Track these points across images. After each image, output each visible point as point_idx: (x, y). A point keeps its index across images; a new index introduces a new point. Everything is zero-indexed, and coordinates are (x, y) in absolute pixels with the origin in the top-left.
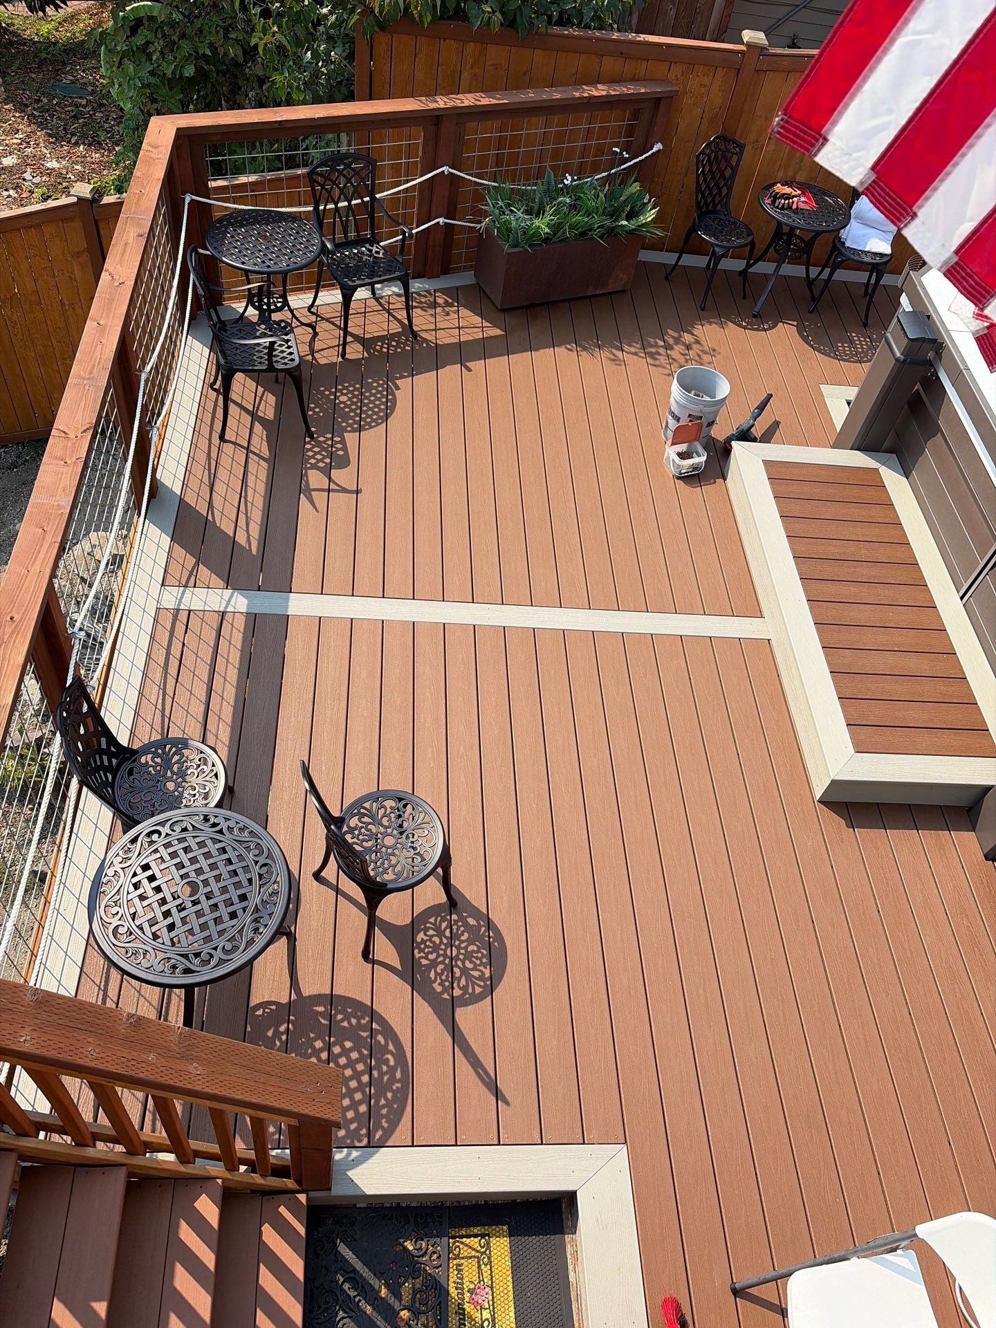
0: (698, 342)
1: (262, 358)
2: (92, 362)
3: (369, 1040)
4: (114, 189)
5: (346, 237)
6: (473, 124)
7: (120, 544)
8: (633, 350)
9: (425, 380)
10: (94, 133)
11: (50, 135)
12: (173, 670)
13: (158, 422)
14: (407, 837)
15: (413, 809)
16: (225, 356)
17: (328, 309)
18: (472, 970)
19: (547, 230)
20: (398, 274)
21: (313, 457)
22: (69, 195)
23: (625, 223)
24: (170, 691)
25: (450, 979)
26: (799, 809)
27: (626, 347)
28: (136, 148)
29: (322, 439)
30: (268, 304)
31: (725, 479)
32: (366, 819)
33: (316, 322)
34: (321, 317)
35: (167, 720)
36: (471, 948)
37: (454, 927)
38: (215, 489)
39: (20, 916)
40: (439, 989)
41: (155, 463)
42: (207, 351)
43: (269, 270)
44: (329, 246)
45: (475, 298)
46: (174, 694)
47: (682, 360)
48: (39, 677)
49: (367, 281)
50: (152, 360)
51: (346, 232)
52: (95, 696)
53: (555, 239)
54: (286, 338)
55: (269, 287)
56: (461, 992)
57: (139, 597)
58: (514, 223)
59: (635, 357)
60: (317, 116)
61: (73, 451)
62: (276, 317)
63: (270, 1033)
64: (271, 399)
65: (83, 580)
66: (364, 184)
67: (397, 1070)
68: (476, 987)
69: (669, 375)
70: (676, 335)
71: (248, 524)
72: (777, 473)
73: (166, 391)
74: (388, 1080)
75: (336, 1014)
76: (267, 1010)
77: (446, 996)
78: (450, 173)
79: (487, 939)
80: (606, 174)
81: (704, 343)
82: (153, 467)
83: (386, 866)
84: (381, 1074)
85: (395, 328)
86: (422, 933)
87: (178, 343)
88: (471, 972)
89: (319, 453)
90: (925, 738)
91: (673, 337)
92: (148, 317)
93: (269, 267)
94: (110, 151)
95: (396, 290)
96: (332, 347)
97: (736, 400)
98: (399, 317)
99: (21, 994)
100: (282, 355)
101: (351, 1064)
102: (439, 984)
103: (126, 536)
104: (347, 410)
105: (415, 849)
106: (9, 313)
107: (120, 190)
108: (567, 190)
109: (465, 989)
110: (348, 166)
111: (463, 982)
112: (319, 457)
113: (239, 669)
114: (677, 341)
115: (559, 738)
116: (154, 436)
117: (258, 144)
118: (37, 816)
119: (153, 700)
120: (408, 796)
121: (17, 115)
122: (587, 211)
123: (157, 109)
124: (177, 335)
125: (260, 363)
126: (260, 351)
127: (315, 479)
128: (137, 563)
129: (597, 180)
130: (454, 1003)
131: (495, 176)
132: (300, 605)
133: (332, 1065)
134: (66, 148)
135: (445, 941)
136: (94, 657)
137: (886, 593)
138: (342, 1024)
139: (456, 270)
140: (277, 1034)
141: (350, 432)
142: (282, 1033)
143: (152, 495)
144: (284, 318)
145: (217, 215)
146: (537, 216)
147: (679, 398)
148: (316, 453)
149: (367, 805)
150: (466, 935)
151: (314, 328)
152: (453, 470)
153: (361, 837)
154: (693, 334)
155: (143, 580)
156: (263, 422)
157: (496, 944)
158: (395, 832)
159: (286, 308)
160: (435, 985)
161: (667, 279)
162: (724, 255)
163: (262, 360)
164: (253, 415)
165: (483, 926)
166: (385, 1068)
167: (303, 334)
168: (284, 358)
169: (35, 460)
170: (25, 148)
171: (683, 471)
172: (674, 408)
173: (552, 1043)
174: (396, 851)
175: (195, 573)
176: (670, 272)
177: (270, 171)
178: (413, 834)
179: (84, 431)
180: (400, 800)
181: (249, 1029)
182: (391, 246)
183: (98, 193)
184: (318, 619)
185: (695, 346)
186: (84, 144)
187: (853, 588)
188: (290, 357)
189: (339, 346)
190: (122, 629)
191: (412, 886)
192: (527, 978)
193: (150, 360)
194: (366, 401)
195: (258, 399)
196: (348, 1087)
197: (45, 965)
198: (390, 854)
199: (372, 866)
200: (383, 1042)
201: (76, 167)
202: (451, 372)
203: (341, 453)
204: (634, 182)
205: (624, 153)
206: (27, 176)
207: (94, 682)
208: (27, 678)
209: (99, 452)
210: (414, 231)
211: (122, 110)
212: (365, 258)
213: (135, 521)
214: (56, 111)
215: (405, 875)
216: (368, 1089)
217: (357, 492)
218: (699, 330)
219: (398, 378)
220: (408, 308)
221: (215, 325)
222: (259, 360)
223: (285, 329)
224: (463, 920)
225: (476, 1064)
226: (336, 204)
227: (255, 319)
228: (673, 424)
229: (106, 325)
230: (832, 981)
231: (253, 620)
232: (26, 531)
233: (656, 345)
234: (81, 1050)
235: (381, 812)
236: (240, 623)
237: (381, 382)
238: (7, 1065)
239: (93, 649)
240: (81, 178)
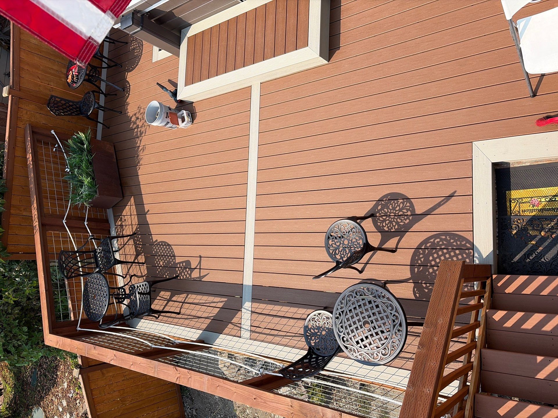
0: (135, 114)
1: (145, 297)
2: (148, 367)
3: (429, 250)
4: (75, 359)
6: (45, 210)
7: (223, 355)
8: (139, 142)
9: (153, 229)
10: (52, 368)
11: (53, 386)
12: (276, 333)
13: (173, 340)
14: (345, 235)
15: (333, 232)
16: (144, 313)
17: (124, 270)
18: (400, 207)
19: (89, 179)
20: (109, 241)
21: (186, 276)
22: (78, 378)
23: (85, 146)
24: (284, 334)
25: (404, 216)
26: (332, 70)
27: (138, 145)
28: (58, 350)
29: (178, 272)
30: (122, 295)
31: (193, 103)
32: (337, 252)
33: (129, 275)
34: (127, 273)
35: (296, 335)
36: (391, 208)
37: (382, 214)
38: (200, 316)
39: (378, 394)
40: (408, 221)
41: (190, 341)
42: (142, 320)
43: (108, 295)
44: (97, 270)
45: (118, 209)
46: (286, 332)
47: (143, 121)
48: (279, 387)
49: (112, 254)
50: (147, 343)
51: (92, 263)
52: (286, 365)
53: (93, 175)
54: (136, 287)
55: (115, 295)
56: (409, 211)
57: (245, 347)
58: (86, 193)
59: (142, 141)
60: (43, 276)
61: (185, 375)
62: (127, 292)
63: (426, 291)
64: (162, 293)
65: (239, 370)
66: (71, 255)
67: (442, 238)
68: (407, 205)
69: (149, 126)
70: (132, 124)
71: (215, 302)
72: (190, 80)
73: (160, 337)
74: (446, 242)
75: (418, 263)
76: (417, 292)
77: (411, 218)
78: (66, 220)
79: (387, 201)
80: (65, 154)
81: (136, 112)
82: (191, 342)
83: (356, 243)
84: (443, 244)
85: (131, 242)
86: (384, 228)
87: (139, 332)
88: (401, 207)
89: (184, 273)
90: (301, 17)
91: (133, 125)
92: (128, 345)
93: (107, 295)
94: (59, 361)
95: (115, 242)
96: (140, 268)
97: (159, 98)
98: (127, 240)
99: (410, 393)
101: (439, 257)
102: (406, 221)
103: (220, 353)
104: (166, 262)
105: (349, 232)
106: (128, 402)
107: (76, 357)
108: (72, 170)
109: (408, 210)
110: (64, 262)
111: (405, 211)
112: (186, 273)
113: (275, 305)
114: (135, 123)
115: (303, 171)
116: (178, 342)
117: (56, 300)
118: (337, 388)
119: (288, 340)
120: (327, 235)
121: (45, 400)
122: (80, 162)
123: (42, 342)
124: (136, 332)
125: (147, 298)
126: (142, 298)
127: (195, 274)
128: (231, 348)
129: (67, 158)
130: (414, 214)
131: (67, 201)
132: (248, 280)
133: (439, 265)
134: (58, 380)
135: (388, 218)
136: (271, 365)
137: (241, 34)
138: (422, 261)
139: (106, 216)
140: (427, 288)
141: (175, 261)
142: (426, 285)
143: (203, 342)
144: (128, 288)
145: (85, 317)
146: (83, 183)
147: (159, 122)
148: (184, 274)
149: (331, 252)
150: (385, 210)
151: (132, 276)
152: (191, 217)
153: (344, 254)
154: (132, 117)
155: (238, 345)
156: (171, 297)
157: (389, 197)
158: (342, 240)
159: (124, 287)
160: (406, 222)
161: (109, 128)
162: (98, 104)
163: (146, 297)
164: (169, 300)
165: (381, 203)
166: (441, 243)
167: (135, 280)
168: (145, 288)
169: (189, 391)
170: (59, 396)
171: (190, 120)
172: (163, 124)
173: (430, 173)
174: (350, 239)
175: (235, 324)
176: (106, 126)
177: (66, 295)
178: (343, 232)
179: (177, 370)
180: (329, 238)
181: (424, 299)
182: (97, 244)
183: (77, 366)
184: (254, 273)
185: (137, 116)
186: (57, 372)
187: (239, 48)
188: (144, 286)
189: (139, 265)
190: (259, 354)
191: (365, 232)
192: (403, 184)
193: (147, 344)
194: (162, 254)
195: (162, 299)
196: (449, 258)
197: (398, 383)
198: (352, 241)
199: (356, 249)
200: (430, 244)
201: (66, 375)
202: (149, 218)
203: (184, 264)
204: (68, 142)
205: (56, 146)
206: (71, 395)
207: (281, 365)
208: (280, 392)
209: (185, 364)
210: (91, 235)
211: (42, 357)
212: (102, 255)
213: (214, 349)
214: (43, 384)
215: (360, 235)
216: (450, 250)
217: (200, 257)
218: (130, 114)
219: (153, 240)
220: (123, 236)
221: (132, 317)
222: (146, 299)
223: (132, 288)
224: (379, 211)
225: (439, 205)
226: (80, 267)
227: (129, 300)
228: (170, 125)
229: (132, 362)
230: (404, 56)
231: (254, 299)
232: (218, 393)
233: (137, 132)
234: (433, 368)
235: (334, 245)
236: (256, 305)
237: (154, 248)
238: (439, 398)
239: (267, 366)
240: (71, 373)
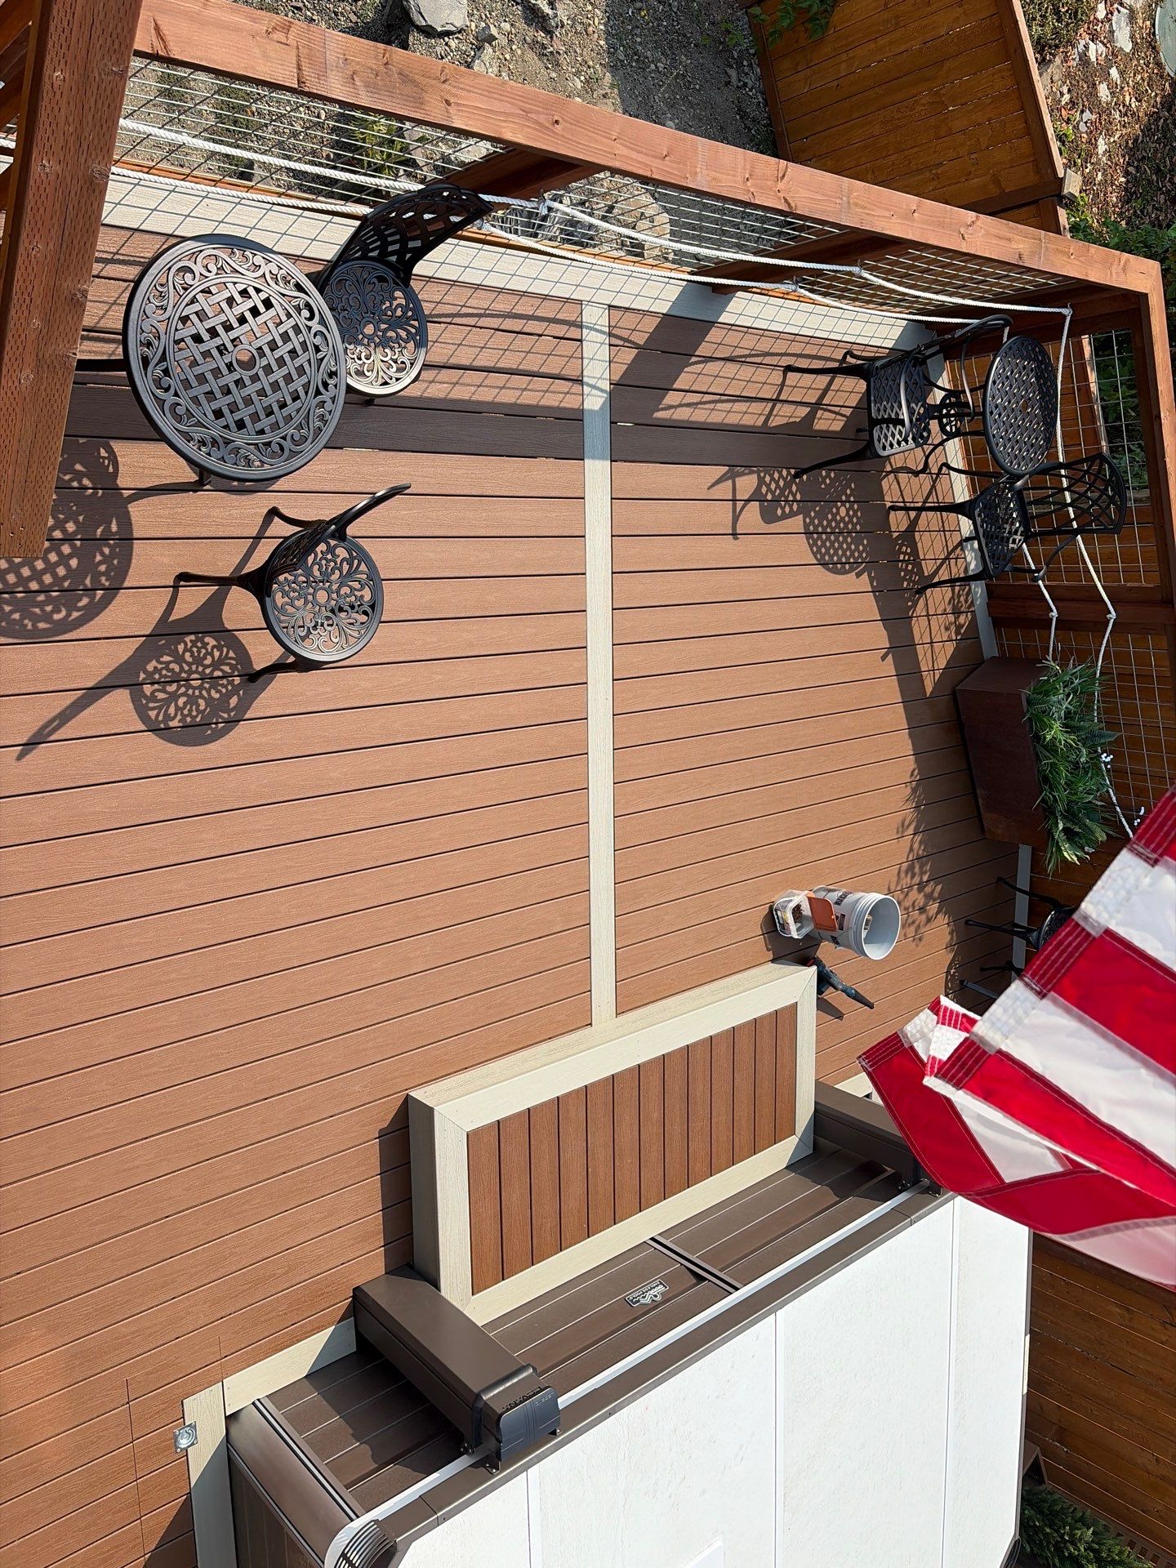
0: (929, 920)
1: (885, 411)
2: (869, 206)
3: (81, 587)
4: (1075, 222)
5: (1030, 503)
6: (1165, 644)
7: (657, 252)
8: (916, 846)
9: (868, 606)
10: (1141, 194)
11: (1136, 140)
12: (509, 324)
13: (802, 291)
14: (328, 618)
15: (362, 623)
16: (884, 366)
17: (946, 487)
18: (176, 705)
19: (1049, 737)
20: (991, 566)
21: (772, 479)
22: (1066, 166)
23: (1061, 826)
24: (484, 322)
25: (162, 680)
26: (396, 1074)
27: (918, 838)
28: (1124, 247)
29: (794, 488)
30: (948, 415)
31: (773, 961)
32: (346, 567)
33: (931, 473)
34: (936, 478)
35: (448, 320)
36: (202, 702)
37: (225, 681)
38: (729, 365)
39: (197, 149)
40: (150, 668)
41: (754, 290)
42: (890, 344)
43: (988, 414)
44: (1019, 483)
45: (968, 659)
46: (481, 328)
47: (907, 903)
48: (489, 159)
49: (981, 531)
50: (875, 279)
51: (1037, 502)
52: (471, 230)
53: (1038, 746)
54: (910, 439)
55: (968, 415)
56: (149, 694)
57: (594, 279)
58: (1055, 699)
59: (908, 849)
60: (1167, 460)
61: (762, 188)
62: (934, 425)
63: (78, 467)
64: (837, 426)
65: (611, 209)
66: (1093, 521)
67: (47, 622)
68: (155, 712)
69: (889, 890)
70: (936, 895)
71: (688, 405)
72: (783, 1020)
73: (840, 297)
74: (35, 614)
75: (109, 546)
76: (106, 462)
77: (142, 676)
78: (1108, 621)
79: (214, 721)
80: (1115, 801)
81: (928, 928)
82: (749, 287)
83: (292, 594)
84: (41, 605)
85: (928, 568)
86: (215, 643)
87: (898, 309)
88: (173, 704)
89: (778, 486)
90: (490, 1209)
91: (933, 892)
92: (927, 271)
93: (991, 413)
94: (1120, 214)
95: (972, 566)
96: (902, 495)
97: (864, 968)
98: (941, 572)
99: (100, 158)
100: (889, 434)
101: (50, 568)
102: (155, 667)
103: (666, 259)
104: (830, 516)
105: (315, 627)
106: (924, 101)
107: (1074, 229)
108: (1095, 758)
109: (152, 698)
110: (1111, 500)
111: (161, 696)
112: (773, 486)
113: (515, 404)
114: (929, 897)
115: (460, 791)
116: (786, 286)
117: (1133, 392)
118: (320, 165)
119: (471, 302)
120: (378, 616)
121: (1158, 99)
122: (1072, 783)
123: (1169, 268)
124: (907, 308)
125: (879, 410)
126: (892, 408)
127: (747, 484)
128: (634, 274)
129: (1108, 791)
130: (134, 686)
131: (1107, 674)
132: (597, 473)
133: (47, 544)
134: (1122, 161)
135: (208, 671)
136: (519, 228)
137: (653, 1153)
138: (98, 554)
139: (999, 636)
140: (78, 476)
141: (804, 521)
142: (80, 482)
143: (716, 288)
144: (933, 435)
145: (1050, 348)
146: (1065, 726)
147: (862, 902)
148: (777, 483)
149: (363, 567)
150: (217, 696)
151: (923, 471)
152: (769, 646)
153: (324, 562)
154: (937, 913)
155: (615, 282)
156: (810, 417)
157: (209, 732)
158: (333, 603)
159: (945, 437)
160: (154, 663)
161: (1000, 879)
162: (1029, 943)
163: (882, 412)
164: (817, 405)
165: (229, 715)
166: (49, 608)
167: (916, 459)
168: (886, 437)
169: (752, 141)
170: (1120, 111)
171: (779, 913)
172: (851, 898)
173: (97, 806)
174: (310, 605)
175: (626, 344)
176: (1006, 883)
177: (1103, 408)
178: (332, 625)
179: (786, 200)
180: (372, 607)
181: (81, 441)
182: (1023, 556)
183: (1070, 203)
184: (582, 496)
185: (923, 917)
186: (1127, 182)
187: (656, 1115)
188: (887, 445)
189: (904, 502)
190: (553, 259)
191: (270, 627)
192: (172, 771)
193: (875, 276)
194: (841, 539)
195: (837, 409)
196: (22, 565)
197: (138, 184)
198: (306, 599)
199: (291, 578)
200: (80, 604)
201: (1100, 174)
202: (879, 636)
203: (779, 512)
204: (1107, 834)
205: (1139, 821)
206: (1087, 115)
207: (488, 228)
208: (488, 145)
209: (763, 220)
210: (1040, 582)
211: (1169, 226)
212: (1007, 527)
213: (685, 269)
214: (1165, 146)
215: (282, 618)
216: (20, 589)
217: (734, 535)
218: (942, 920)
219: (869, 576)
220: (952, 582)
221: (920, 352)
222: (882, 408)
223: (921, 437)
224: (235, 691)
225: (64, 717)
226: (1067, 489)
227: (930, 401)
228: (832, 897)
229: (913, 220)
230: (197, 1126)
231: (575, 418)
232: (664, 136)
233: (922, 873)
234: (38, 236)
235: (356, 585)
236: (571, 402)
237: (864, 555)
238: (12, 145)
239: (528, 225)
240: (1088, 181)
